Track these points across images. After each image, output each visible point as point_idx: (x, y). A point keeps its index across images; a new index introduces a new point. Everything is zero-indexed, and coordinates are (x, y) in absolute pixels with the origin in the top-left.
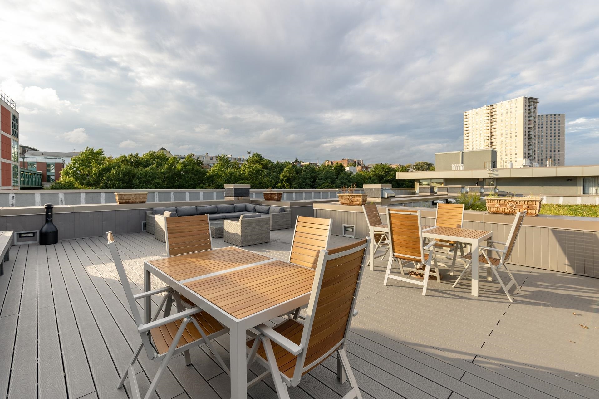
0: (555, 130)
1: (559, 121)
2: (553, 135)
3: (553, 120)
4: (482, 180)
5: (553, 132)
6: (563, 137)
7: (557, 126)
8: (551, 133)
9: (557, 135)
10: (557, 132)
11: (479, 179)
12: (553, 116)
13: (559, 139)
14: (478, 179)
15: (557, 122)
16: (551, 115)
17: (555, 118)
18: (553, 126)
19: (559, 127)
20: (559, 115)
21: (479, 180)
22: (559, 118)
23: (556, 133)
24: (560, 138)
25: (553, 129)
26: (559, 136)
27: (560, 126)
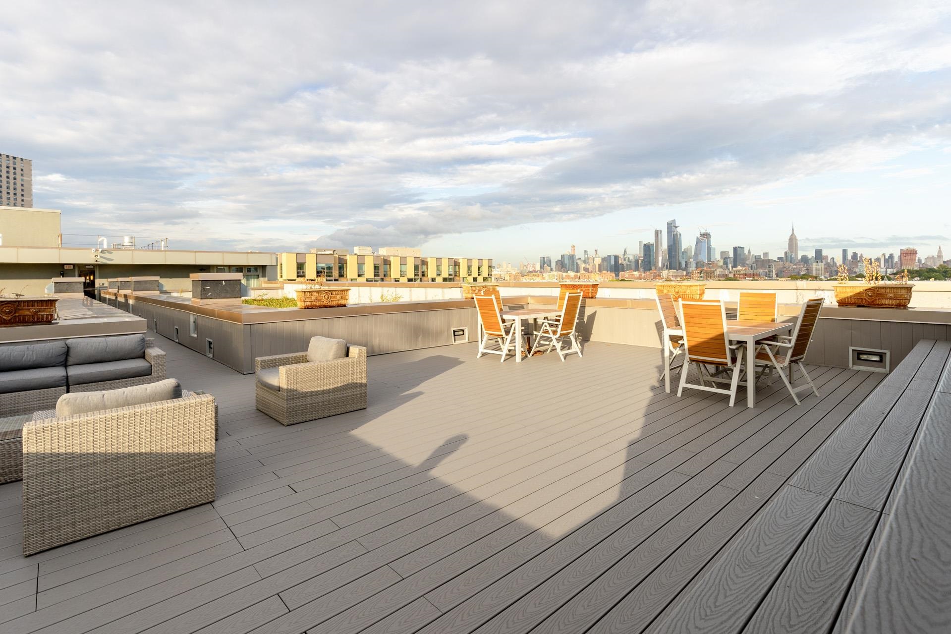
0: (15, 184)
1: (22, 170)
2: (12, 191)
3: (11, 165)
4: (72, 267)
5: (12, 186)
6: (30, 197)
7: (18, 176)
8: (8, 188)
9: (19, 192)
10: (19, 186)
11: (65, 266)
12: (11, 158)
13: (23, 200)
14: (63, 265)
15: (18, 171)
16: (8, 156)
17: (14, 163)
18: (11, 176)
19: (22, 180)
20: (22, 159)
21: (65, 268)
22: (22, 165)
23: (17, 189)
24: (25, 198)
25: (11, 181)
26: (22, 195)
27: (24, 178)
